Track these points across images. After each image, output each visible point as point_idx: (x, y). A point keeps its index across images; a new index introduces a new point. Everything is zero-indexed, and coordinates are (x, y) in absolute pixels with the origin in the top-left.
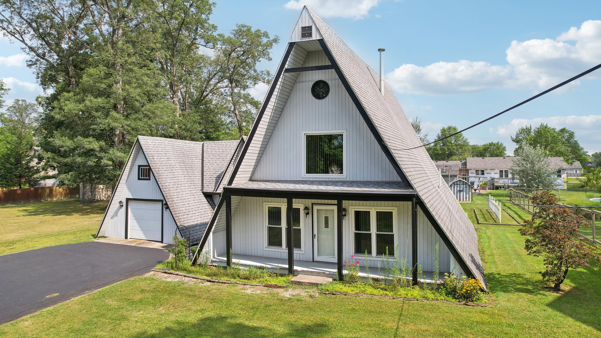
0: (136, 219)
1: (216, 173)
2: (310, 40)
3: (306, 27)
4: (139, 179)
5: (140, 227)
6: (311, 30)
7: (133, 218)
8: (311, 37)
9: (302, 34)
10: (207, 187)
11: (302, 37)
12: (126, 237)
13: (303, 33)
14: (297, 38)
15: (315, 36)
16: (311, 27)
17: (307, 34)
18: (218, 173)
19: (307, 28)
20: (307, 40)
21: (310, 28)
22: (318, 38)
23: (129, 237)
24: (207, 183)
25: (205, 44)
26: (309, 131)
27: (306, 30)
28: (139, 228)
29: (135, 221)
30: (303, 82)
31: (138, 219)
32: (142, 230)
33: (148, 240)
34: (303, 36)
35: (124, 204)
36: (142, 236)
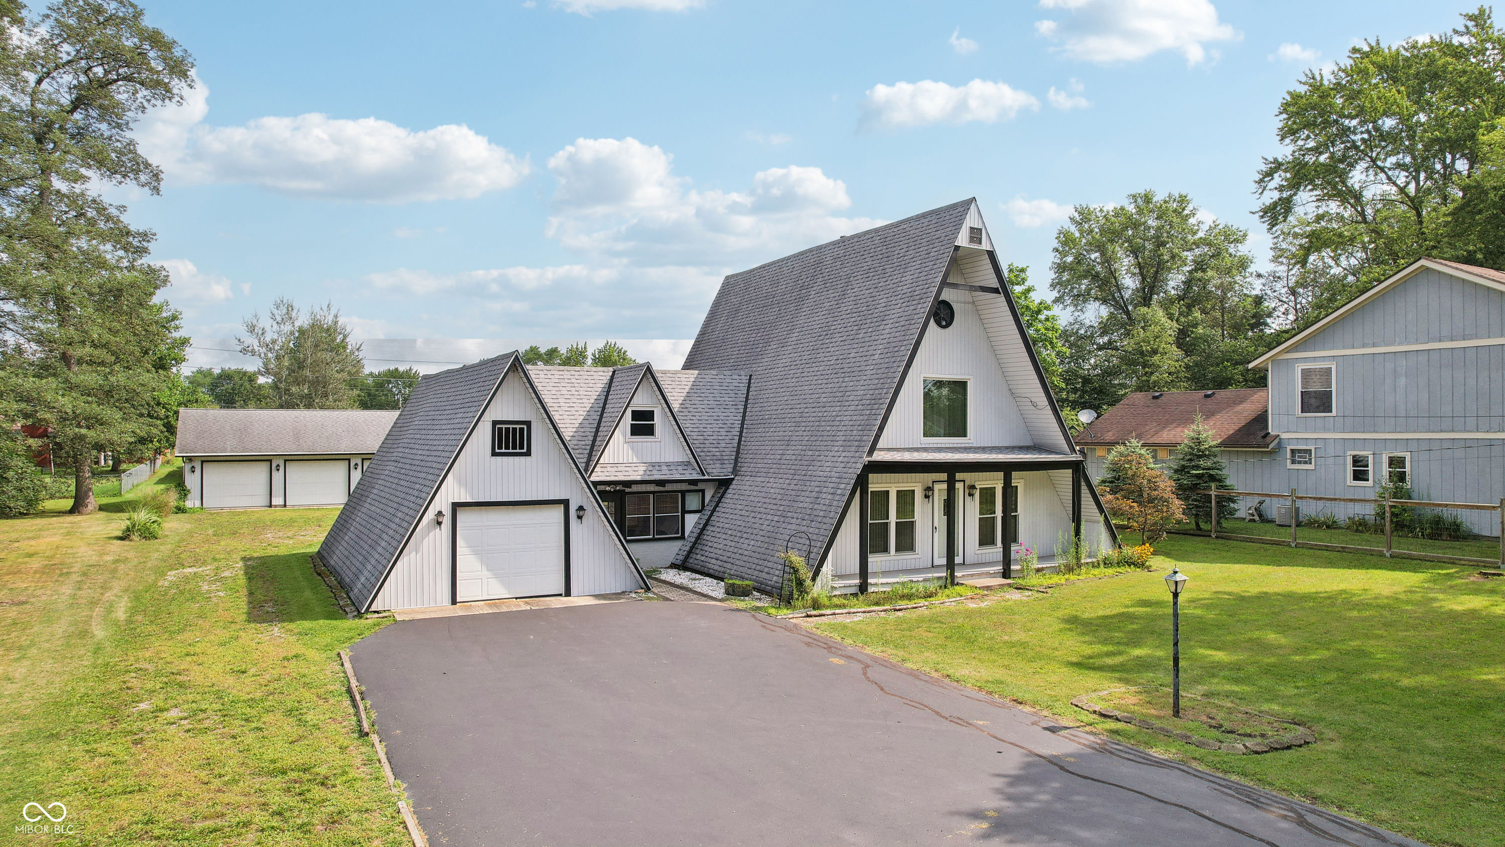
0: (476, 553)
2: (979, 247)
6: (981, 235)
7: (467, 551)
8: (981, 244)
9: (971, 238)
11: (970, 242)
12: (454, 602)
13: (972, 236)
14: (964, 241)
15: (986, 246)
16: (981, 230)
17: (975, 239)
19: (976, 231)
20: (975, 247)
22: (989, 248)
23: (460, 598)
26: (929, 374)
27: (975, 234)
28: (486, 573)
29: (474, 558)
31: (477, 551)
32: (496, 576)
33: (517, 598)
35: (447, 521)
36: (498, 590)
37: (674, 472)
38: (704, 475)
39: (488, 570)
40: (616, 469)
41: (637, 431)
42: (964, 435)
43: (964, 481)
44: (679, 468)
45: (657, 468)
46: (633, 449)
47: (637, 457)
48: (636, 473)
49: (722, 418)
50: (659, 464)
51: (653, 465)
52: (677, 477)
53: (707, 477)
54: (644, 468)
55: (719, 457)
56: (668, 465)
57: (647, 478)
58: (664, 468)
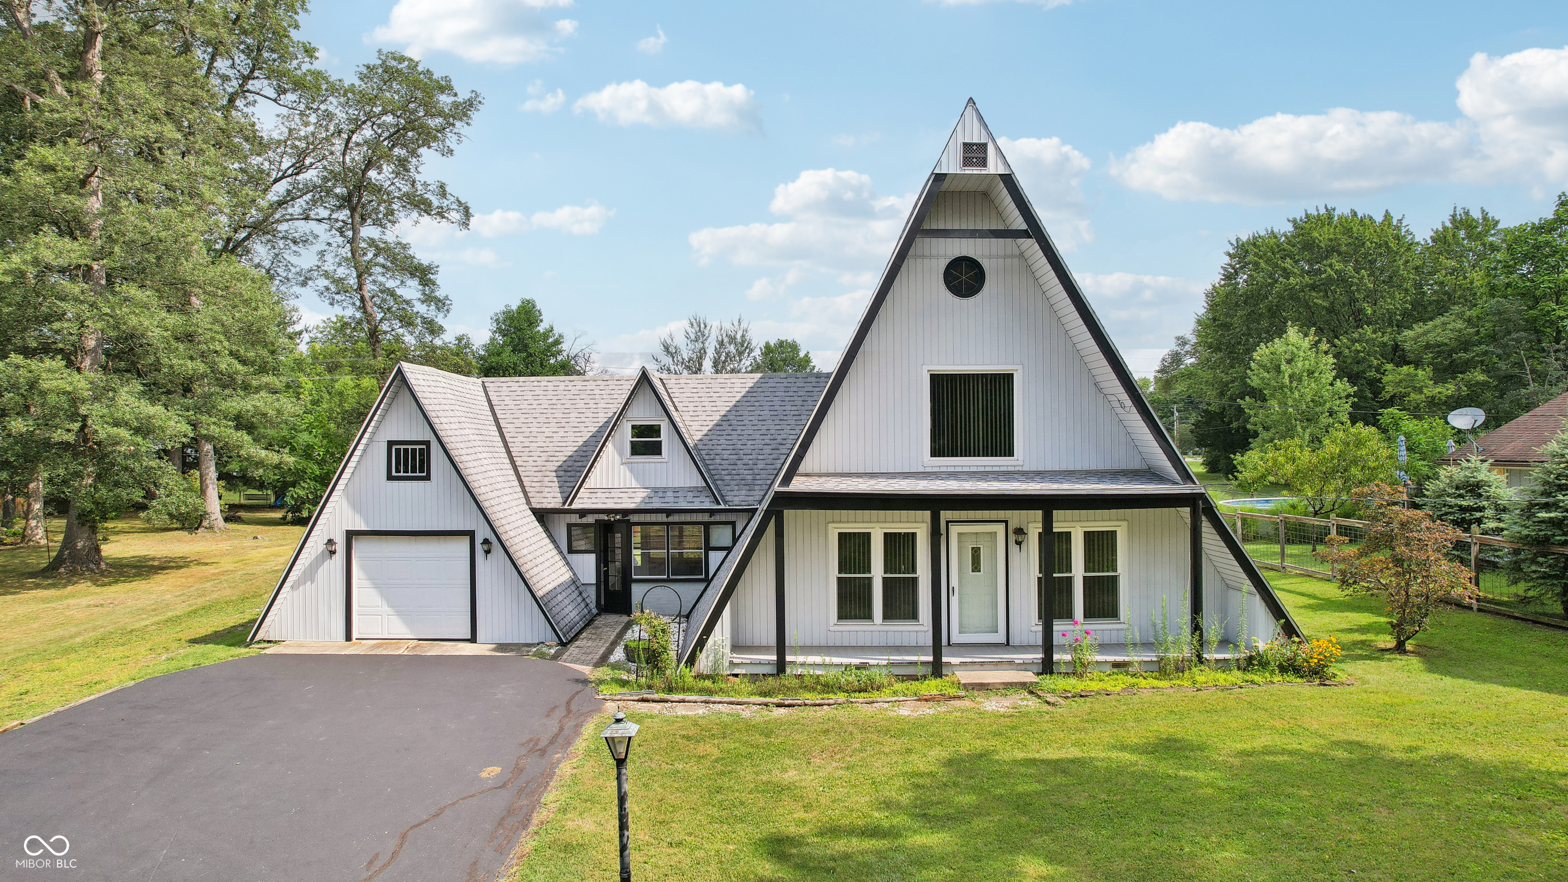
0: (377, 586)
1: (551, 459)
2: (983, 172)
3: (973, 144)
4: (390, 478)
5: (390, 605)
6: (985, 152)
7: (366, 583)
8: (986, 166)
9: (965, 158)
10: (538, 495)
11: (965, 165)
12: (348, 637)
13: (966, 155)
14: (953, 166)
15: (994, 167)
16: (984, 145)
17: (975, 160)
18: (556, 459)
19: (975, 148)
20: (975, 172)
21: (983, 147)
22: (1002, 170)
23: (355, 635)
24: (534, 484)
25: (274, 96)
26: (939, 364)
27: (973, 151)
28: (386, 609)
29: (373, 592)
30: (923, 256)
31: (379, 585)
32: (399, 613)
33: (420, 640)
34: (967, 162)
35: (340, 547)
36: (399, 629)
37: (681, 499)
38: (719, 503)
39: (389, 606)
40: (607, 495)
41: (637, 450)
42: (1010, 452)
43: (1006, 522)
44: (691, 494)
45: (661, 494)
46: (631, 471)
47: (637, 479)
48: (632, 500)
49: (772, 432)
50: (665, 490)
51: (656, 490)
52: (683, 505)
53: (722, 507)
54: (644, 495)
55: (749, 482)
56: (676, 491)
57: (643, 507)
58: (670, 494)
